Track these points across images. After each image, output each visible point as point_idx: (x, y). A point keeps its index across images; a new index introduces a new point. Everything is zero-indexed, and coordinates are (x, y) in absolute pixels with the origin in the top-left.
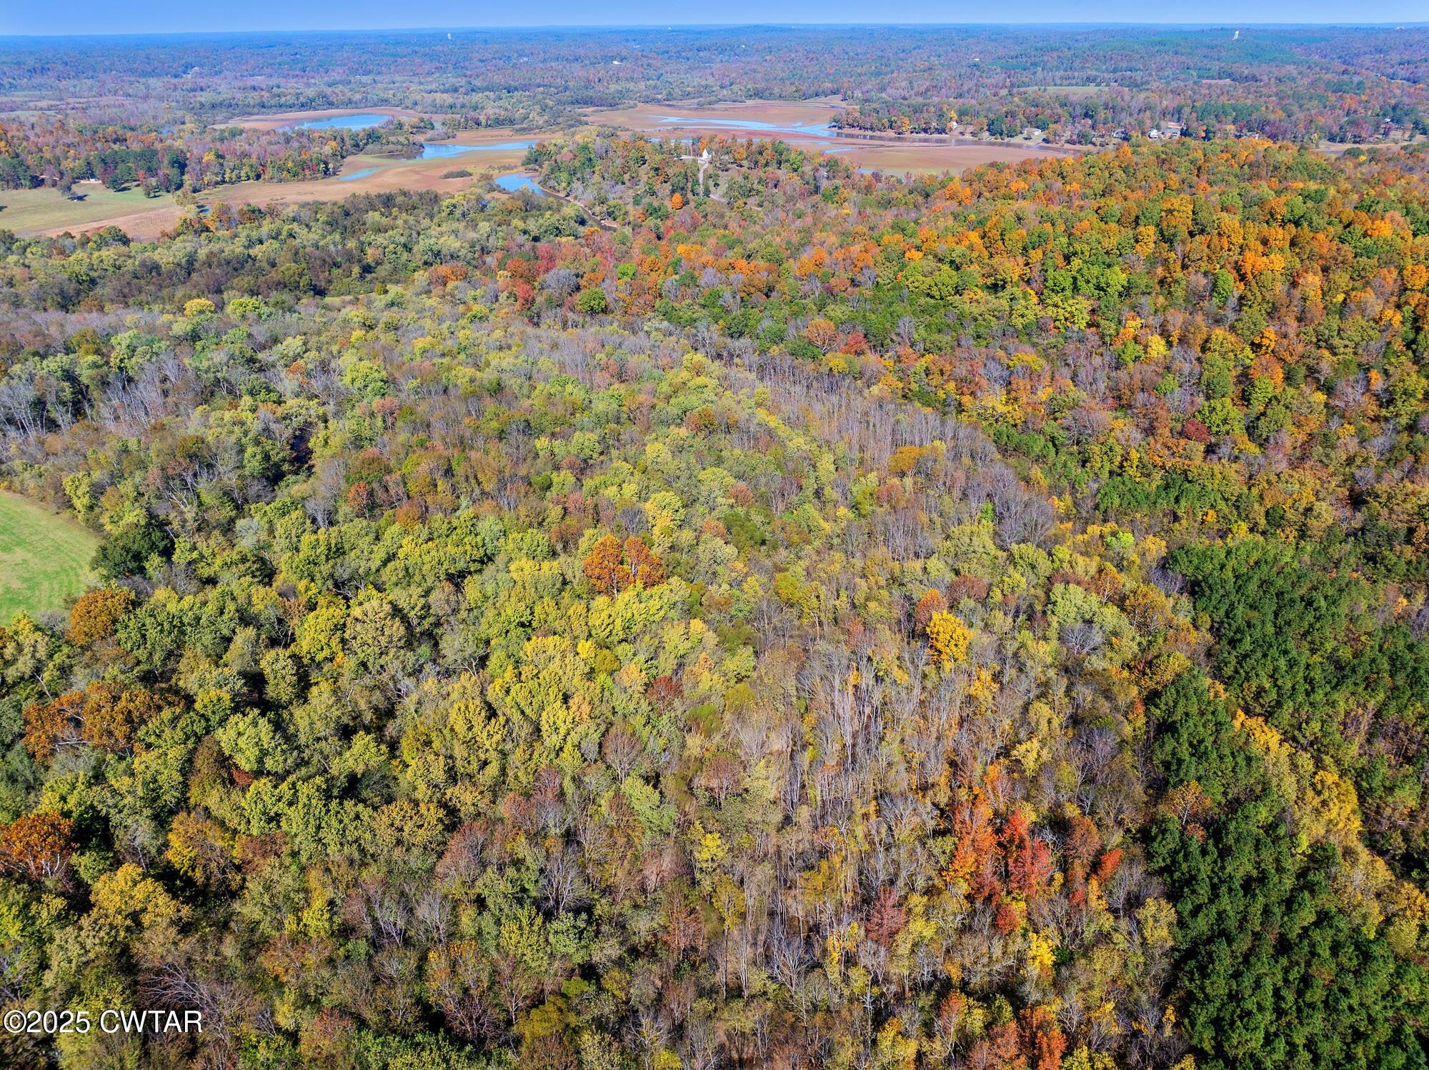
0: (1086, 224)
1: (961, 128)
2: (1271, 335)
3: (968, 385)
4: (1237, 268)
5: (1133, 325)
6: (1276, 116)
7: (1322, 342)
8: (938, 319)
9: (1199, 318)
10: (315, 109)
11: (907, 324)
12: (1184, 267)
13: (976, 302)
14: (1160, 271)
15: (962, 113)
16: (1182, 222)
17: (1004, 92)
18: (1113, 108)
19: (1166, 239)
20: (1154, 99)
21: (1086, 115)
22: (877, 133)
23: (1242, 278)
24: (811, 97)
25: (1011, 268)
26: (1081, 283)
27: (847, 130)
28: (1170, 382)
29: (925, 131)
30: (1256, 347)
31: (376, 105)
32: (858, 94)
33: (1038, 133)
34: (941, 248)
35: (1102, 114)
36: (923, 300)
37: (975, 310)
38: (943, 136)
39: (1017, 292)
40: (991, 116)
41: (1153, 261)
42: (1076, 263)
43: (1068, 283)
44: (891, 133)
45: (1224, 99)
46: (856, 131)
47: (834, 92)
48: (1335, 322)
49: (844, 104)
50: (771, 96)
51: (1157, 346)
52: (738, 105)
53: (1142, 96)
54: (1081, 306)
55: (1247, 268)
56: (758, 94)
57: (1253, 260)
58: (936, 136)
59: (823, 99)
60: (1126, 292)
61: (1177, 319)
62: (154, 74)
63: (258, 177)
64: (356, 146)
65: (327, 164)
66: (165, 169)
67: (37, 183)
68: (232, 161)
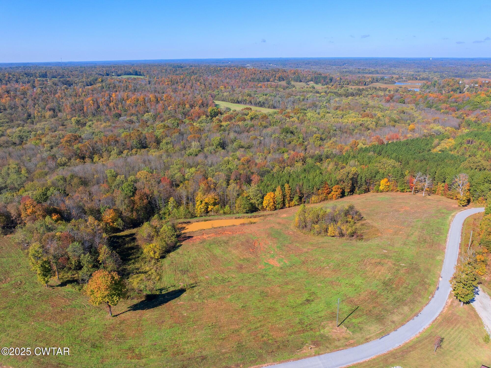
62: (335, 65)
63: (348, 84)
64: (377, 81)
65: (366, 83)
66: (328, 80)
67: (301, 81)
68: (343, 80)
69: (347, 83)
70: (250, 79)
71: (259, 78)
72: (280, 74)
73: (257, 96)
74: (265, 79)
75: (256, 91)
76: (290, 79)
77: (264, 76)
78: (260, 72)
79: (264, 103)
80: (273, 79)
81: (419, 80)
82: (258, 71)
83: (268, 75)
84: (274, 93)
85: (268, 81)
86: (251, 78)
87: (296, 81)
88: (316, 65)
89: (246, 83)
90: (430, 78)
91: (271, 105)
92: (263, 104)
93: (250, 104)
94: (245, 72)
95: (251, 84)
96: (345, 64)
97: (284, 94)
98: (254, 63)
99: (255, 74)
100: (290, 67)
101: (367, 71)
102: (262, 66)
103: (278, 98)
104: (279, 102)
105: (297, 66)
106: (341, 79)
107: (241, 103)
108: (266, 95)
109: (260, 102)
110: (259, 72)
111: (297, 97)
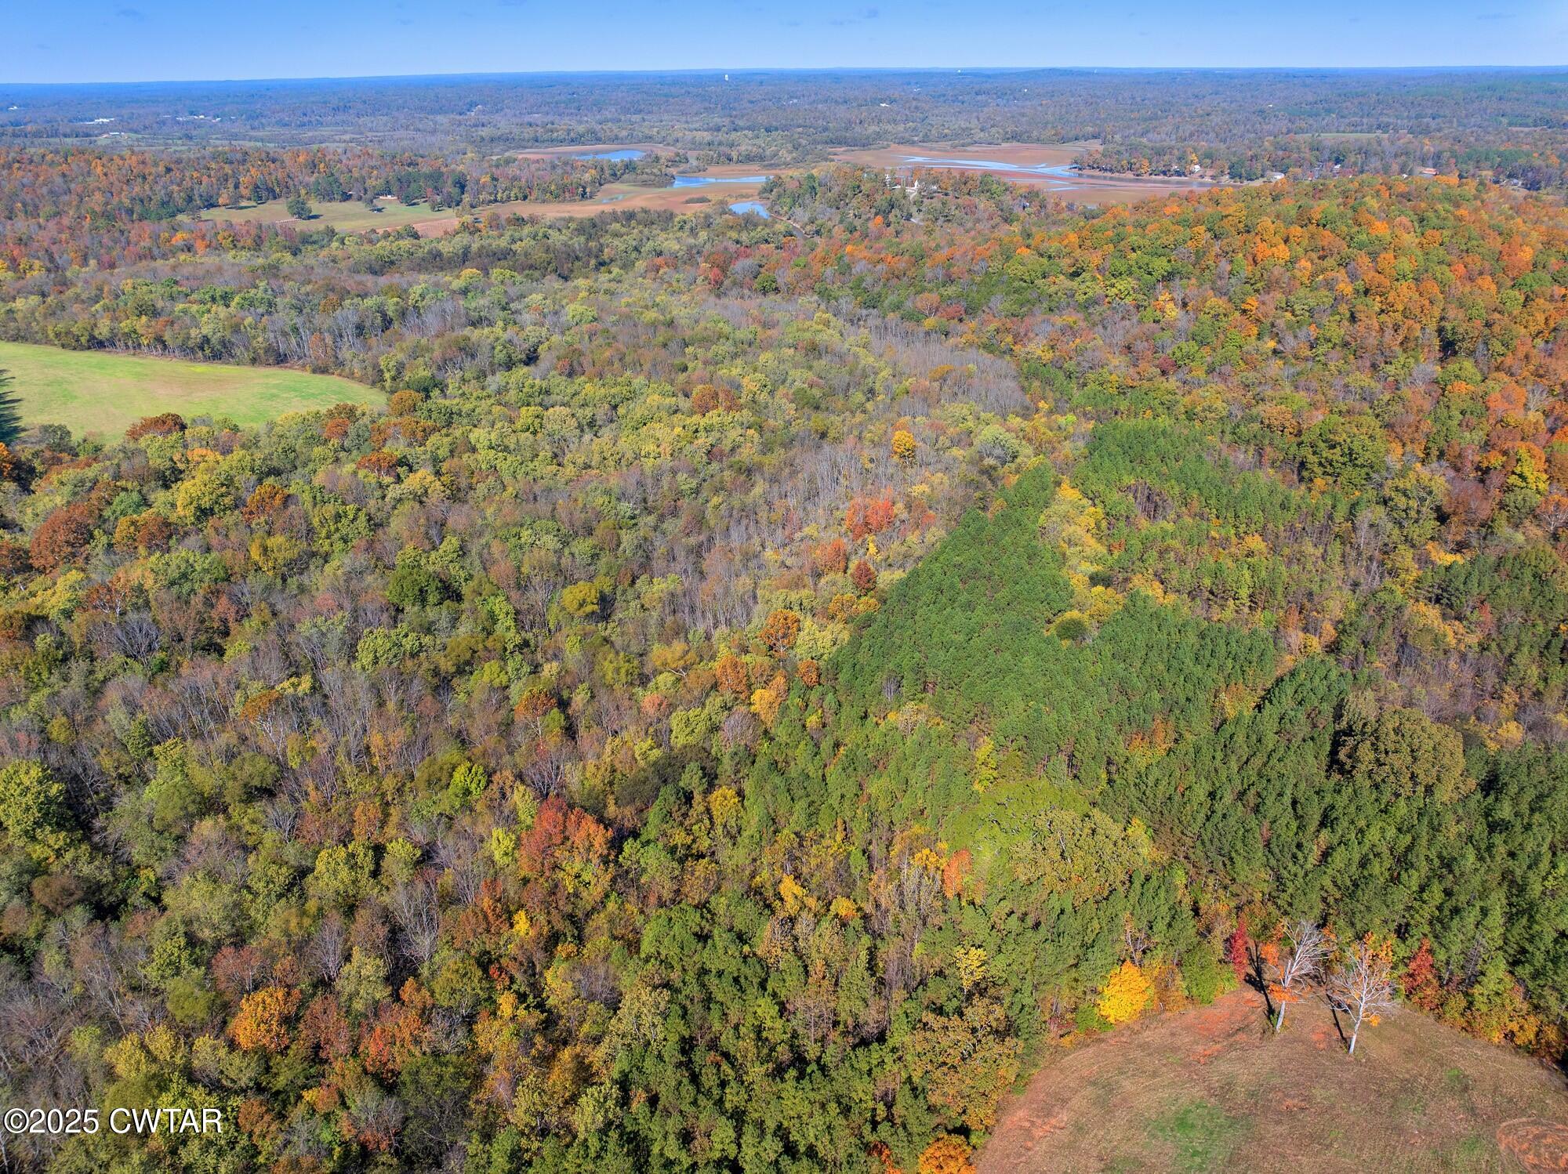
1: (1202, 171)
2: (1254, 300)
3: (1024, 337)
5: (1163, 299)
8: (1025, 295)
10: (583, 144)
11: (998, 299)
12: (1219, 257)
13: (1055, 284)
15: (1205, 157)
19: (1217, 236)
22: (1116, 175)
25: (1091, 259)
26: (1135, 268)
27: (1087, 172)
29: (1164, 173)
30: (1244, 311)
31: (640, 141)
33: (1277, 176)
35: (1352, 160)
36: (1017, 284)
37: (1052, 290)
38: (1183, 178)
39: (1089, 276)
40: (1234, 159)
42: (1138, 253)
43: (1125, 268)
44: (1130, 175)
46: (1096, 173)
50: (1029, 140)
51: (1171, 311)
52: (990, 147)
54: (1129, 286)
56: (1015, 137)
57: (1264, 251)
58: (1175, 178)
59: (1082, 142)
60: (1170, 276)
62: (441, 111)
63: (525, 198)
64: (615, 175)
65: (584, 188)
66: (449, 188)
67: (346, 197)
68: (503, 184)
69: (520, 195)
70: (127, 202)
71: (170, 195)
72: (253, 171)
73: (185, 312)
74: (196, 197)
75: (176, 282)
76: (303, 192)
77: (187, 183)
78: (169, 170)
79: (223, 343)
80: (230, 198)
81: (739, 161)
82: (156, 164)
83: (205, 179)
84: (262, 284)
85: (211, 205)
86: (133, 199)
87: (327, 196)
88: (373, 114)
89: (117, 234)
90: (768, 153)
91: (261, 352)
92: (225, 346)
93: (159, 347)
94: (99, 170)
95: (142, 234)
96: (472, 105)
97: (309, 288)
98: (125, 112)
99: (144, 178)
100: (278, 123)
101: (562, 134)
102: (164, 123)
103: (285, 317)
104: (296, 330)
105: (306, 119)
106: (495, 179)
107: (113, 344)
108: (226, 298)
109: (206, 340)
110: (161, 169)
111: (369, 302)
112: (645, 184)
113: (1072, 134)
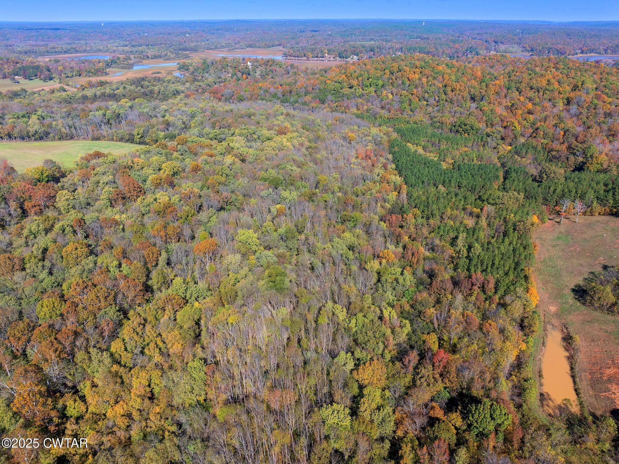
0: (372, 71)
1: (329, 56)
2: (415, 91)
3: (348, 107)
4: (408, 78)
5: (385, 92)
6: (432, 50)
7: (426, 92)
8: (337, 95)
9: (400, 90)
11: (330, 97)
12: (396, 79)
13: (346, 91)
14: (391, 81)
15: (329, 51)
16: (395, 69)
17: (342, 44)
18: (380, 48)
19: (392, 73)
20: (393, 45)
21: (371, 50)
22: (300, 58)
23: (409, 80)
24: (271, 47)
25: (354, 83)
26: (372, 84)
27: (289, 58)
28: (394, 103)
29: (317, 57)
30: (412, 94)
32: (289, 45)
33: (355, 57)
34: (335, 79)
35: (376, 50)
36: (333, 92)
37: (346, 93)
38: (323, 59)
39: (357, 88)
40: (339, 51)
41: (389, 79)
42: (370, 80)
43: (369, 84)
44: (305, 58)
45: (417, 45)
46: (292, 58)
47: (279, 45)
48: (428, 88)
49: (284, 49)
50: (256, 47)
51: (390, 96)
52: (243, 50)
53: (389, 44)
54: (372, 89)
55: (410, 78)
56: (250, 46)
57: (411, 76)
58: (321, 59)
59: (275, 47)
60: (383, 86)
61: (395, 90)
63: (80, 75)
68: (69, 69)
84: (41, 110)
101: (60, 50)
109: (36, 132)
112: (122, 68)
113: (271, 44)
